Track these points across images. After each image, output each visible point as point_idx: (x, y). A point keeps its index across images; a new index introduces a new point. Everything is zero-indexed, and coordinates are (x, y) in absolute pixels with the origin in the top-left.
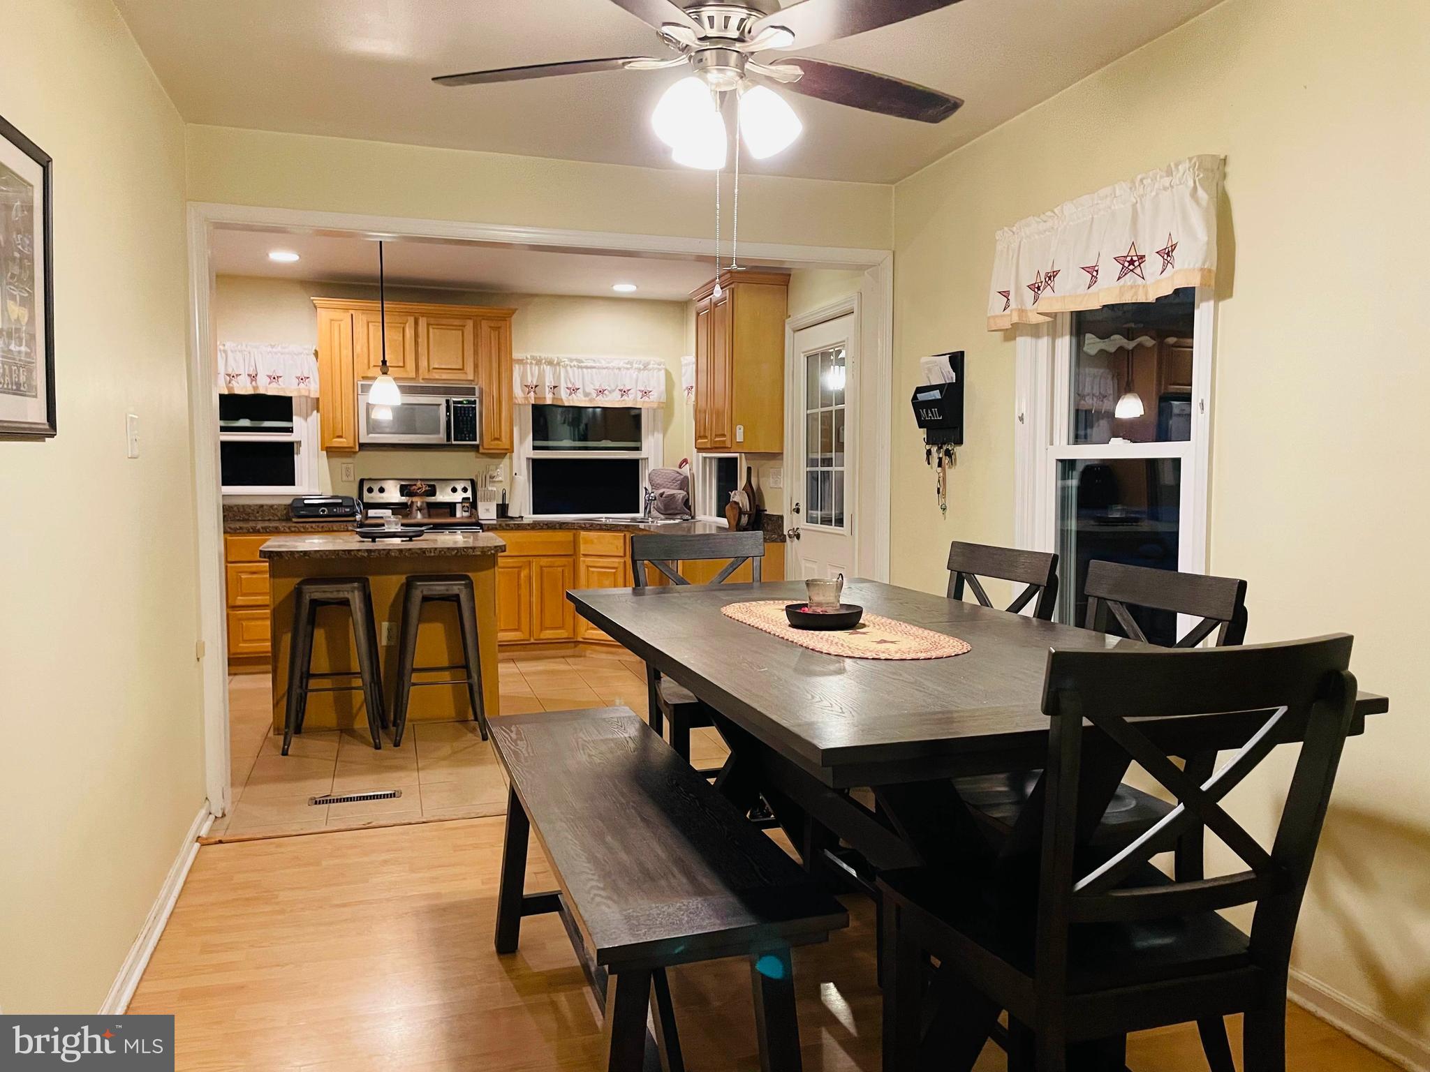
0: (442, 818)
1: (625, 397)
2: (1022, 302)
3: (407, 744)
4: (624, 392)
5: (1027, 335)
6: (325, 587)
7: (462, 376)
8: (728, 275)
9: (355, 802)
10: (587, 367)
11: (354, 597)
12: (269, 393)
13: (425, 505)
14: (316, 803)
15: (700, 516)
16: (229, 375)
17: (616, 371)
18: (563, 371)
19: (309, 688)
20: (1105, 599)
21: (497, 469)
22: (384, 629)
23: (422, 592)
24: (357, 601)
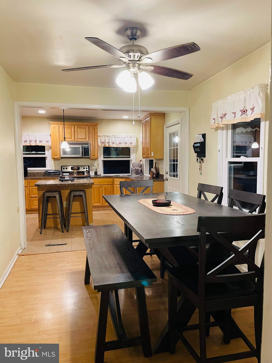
0: (76, 250)
1: (126, 145)
2: (219, 121)
3: (70, 231)
4: (126, 143)
5: (221, 130)
6: (49, 193)
7: (85, 140)
8: (149, 114)
9: (56, 246)
10: (116, 137)
11: (57, 196)
12: (40, 145)
13: (77, 172)
14: (47, 246)
15: (145, 174)
16: (30, 141)
17: (124, 138)
18: (110, 138)
19: (47, 218)
20: (233, 199)
21: (94, 163)
22: (65, 203)
23: (73, 194)
24: (58, 196)
